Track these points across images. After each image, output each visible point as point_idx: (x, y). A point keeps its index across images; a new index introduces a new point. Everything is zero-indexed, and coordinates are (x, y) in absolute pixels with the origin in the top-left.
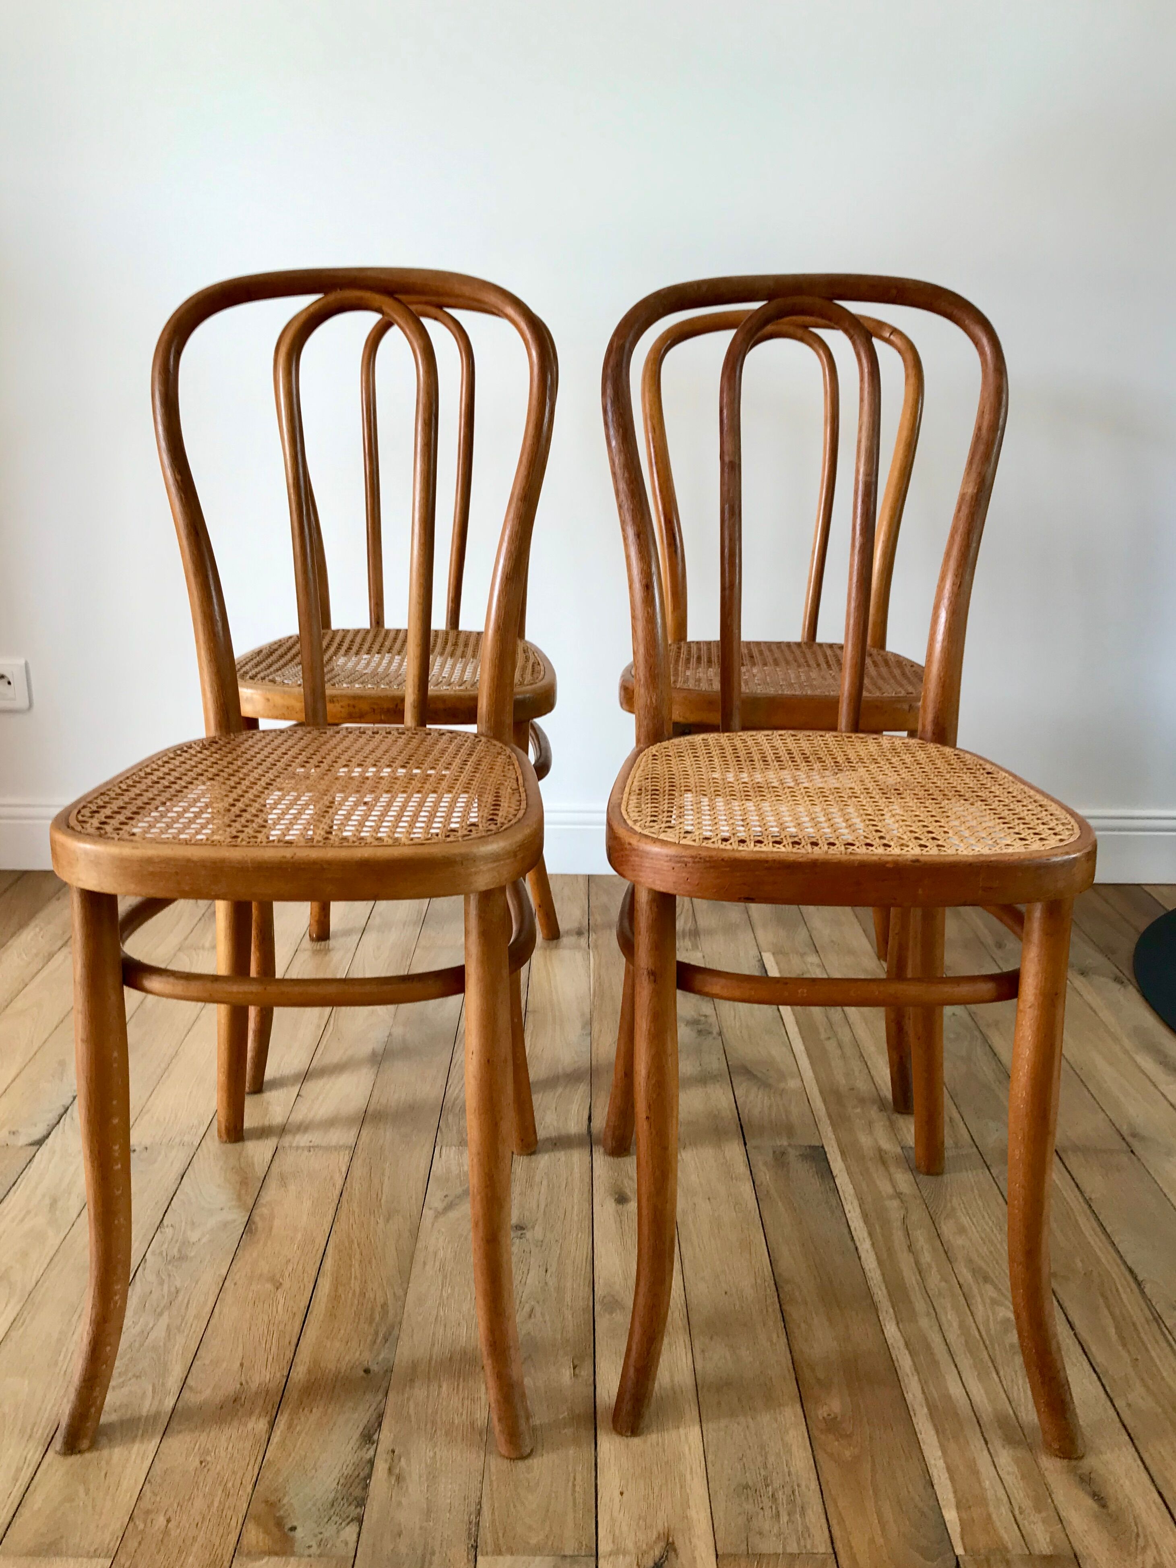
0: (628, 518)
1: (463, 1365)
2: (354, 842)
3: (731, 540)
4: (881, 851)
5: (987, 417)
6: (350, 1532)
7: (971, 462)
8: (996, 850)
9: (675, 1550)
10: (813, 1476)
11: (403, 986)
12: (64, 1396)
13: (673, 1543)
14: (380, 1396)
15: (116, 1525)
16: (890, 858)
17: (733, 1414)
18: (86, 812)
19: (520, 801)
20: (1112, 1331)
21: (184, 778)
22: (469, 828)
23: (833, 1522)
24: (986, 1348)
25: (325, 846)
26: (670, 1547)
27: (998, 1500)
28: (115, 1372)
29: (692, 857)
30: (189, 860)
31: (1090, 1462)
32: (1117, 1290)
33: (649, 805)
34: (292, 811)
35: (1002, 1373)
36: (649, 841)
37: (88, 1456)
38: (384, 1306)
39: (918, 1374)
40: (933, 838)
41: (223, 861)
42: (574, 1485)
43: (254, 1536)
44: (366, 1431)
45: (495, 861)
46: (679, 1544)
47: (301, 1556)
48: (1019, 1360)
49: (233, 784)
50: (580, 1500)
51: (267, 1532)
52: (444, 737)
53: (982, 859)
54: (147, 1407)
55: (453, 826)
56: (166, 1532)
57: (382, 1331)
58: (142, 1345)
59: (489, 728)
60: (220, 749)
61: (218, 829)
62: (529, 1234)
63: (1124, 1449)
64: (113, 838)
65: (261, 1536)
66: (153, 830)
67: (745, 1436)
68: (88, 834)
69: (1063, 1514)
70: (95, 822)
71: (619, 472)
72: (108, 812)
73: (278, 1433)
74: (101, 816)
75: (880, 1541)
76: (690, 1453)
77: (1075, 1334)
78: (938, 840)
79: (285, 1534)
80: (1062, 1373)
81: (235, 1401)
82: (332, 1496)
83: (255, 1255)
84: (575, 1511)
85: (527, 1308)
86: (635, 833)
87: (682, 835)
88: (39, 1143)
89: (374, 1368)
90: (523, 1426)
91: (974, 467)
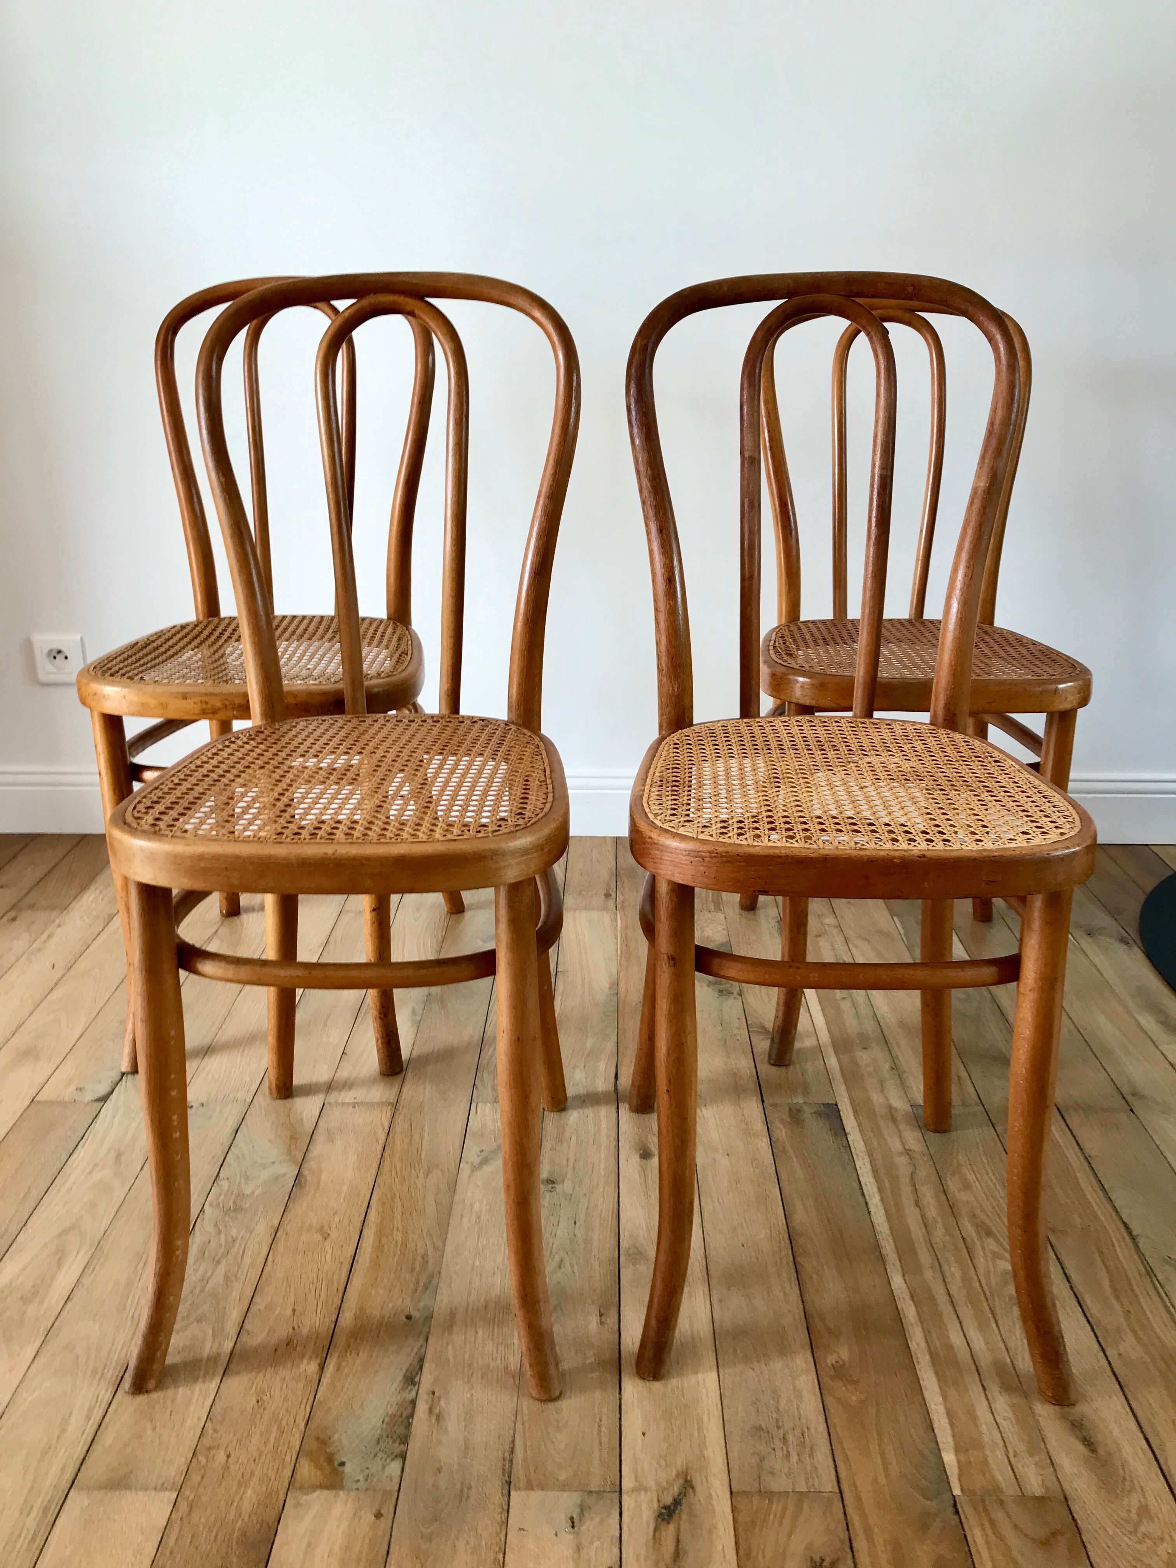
0: (651, 513)
1: (497, 1312)
2: (391, 838)
3: (751, 532)
4: (889, 845)
5: (999, 412)
6: (395, 1467)
7: (983, 457)
8: (1000, 845)
9: (693, 1488)
10: (822, 1419)
11: (438, 970)
12: (132, 1339)
13: (691, 1481)
14: (421, 1341)
15: (181, 1460)
16: (897, 854)
17: (746, 1359)
18: (141, 807)
19: (547, 794)
20: (1106, 1283)
21: (233, 770)
22: (499, 823)
23: (840, 1464)
24: (987, 1300)
25: (363, 843)
26: (688, 1485)
27: (995, 1444)
28: (178, 1318)
29: (710, 852)
30: (237, 857)
31: (1082, 1409)
32: (1113, 1245)
33: (670, 798)
34: (333, 806)
35: (1000, 1323)
36: (668, 836)
37: (155, 1395)
38: (425, 1256)
39: (922, 1323)
40: (940, 832)
41: (269, 857)
42: (600, 1426)
43: (306, 1469)
44: (408, 1374)
45: (523, 855)
46: (697, 1481)
47: (350, 1490)
48: (1016, 1311)
49: (278, 778)
50: (605, 1440)
51: (318, 1467)
52: (476, 725)
53: (985, 854)
54: (207, 1349)
55: (484, 821)
56: (226, 1468)
57: (423, 1280)
58: (202, 1291)
59: (519, 716)
60: (266, 740)
61: (265, 825)
62: (559, 1188)
63: (1115, 1398)
64: (167, 836)
65: (313, 1471)
66: (204, 827)
67: (759, 1381)
68: (144, 831)
69: (1054, 1457)
70: (150, 818)
71: (642, 469)
72: (160, 807)
73: (328, 1375)
74: (155, 813)
75: (882, 1480)
76: (707, 1396)
77: (1071, 1287)
78: (944, 834)
79: (336, 1470)
80: (1056, 1328)
81: (288, 1345)
82: (377, 1435)
83: (304, 1207)
84: (600, 1450)
85: (557, 1258)
86: (656, 827)
87: (700, 830)
88: (104, 1099)
89: (415, 1314)
90: (552, 1371)
91: (987, 461)
